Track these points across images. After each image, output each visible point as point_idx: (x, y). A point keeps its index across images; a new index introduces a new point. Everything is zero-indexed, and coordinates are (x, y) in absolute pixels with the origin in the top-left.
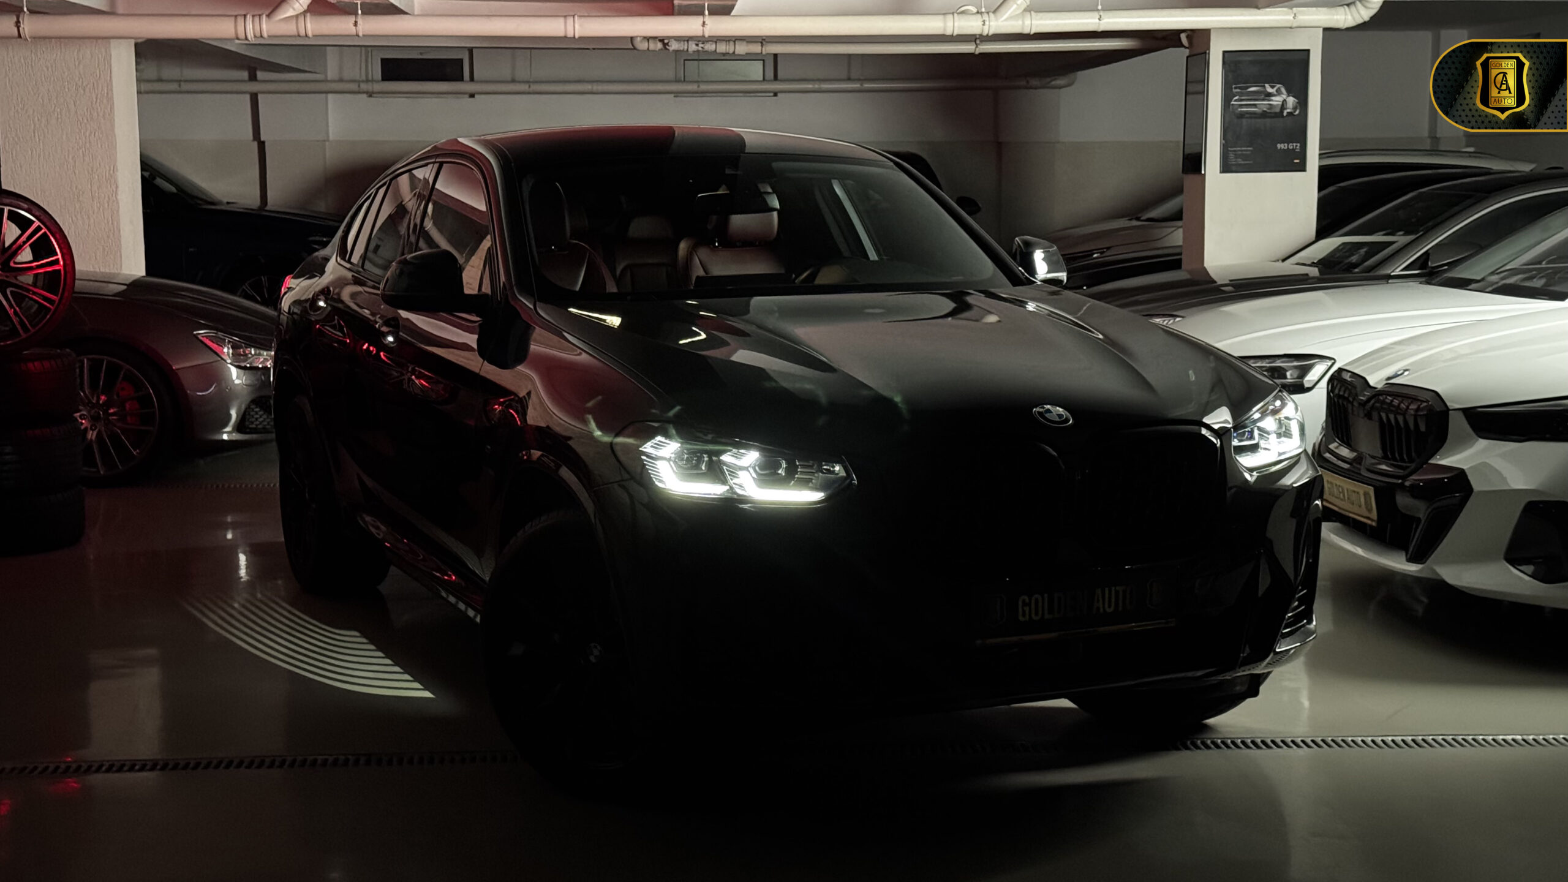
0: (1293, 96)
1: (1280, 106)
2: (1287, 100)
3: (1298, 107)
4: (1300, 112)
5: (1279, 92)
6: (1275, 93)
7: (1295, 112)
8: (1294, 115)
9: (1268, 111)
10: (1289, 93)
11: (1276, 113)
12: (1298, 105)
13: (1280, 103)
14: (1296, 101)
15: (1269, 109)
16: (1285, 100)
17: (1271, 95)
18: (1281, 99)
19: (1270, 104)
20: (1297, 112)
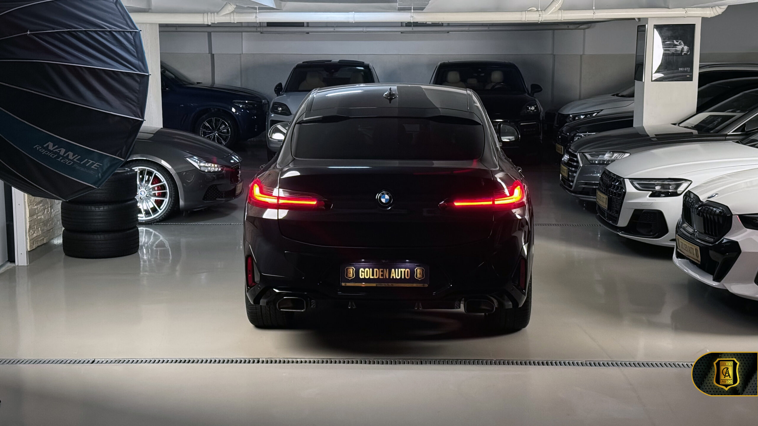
0: (687, 46)
1: (681, 51)
2: (684, 48)
3: (689, 51)
4: (690, 53)
5: (680, 44)
6: (678, 44)
7: (688, 53)
8: (687, 55)
9: (675, 53)
10: (685, 44)
11: (678, 54)
12: (689, 50)
13: (681, 49)
14: (689, 48)
15: (675, 52)
16: (683, 48)
17: (676, 45)
18: (681, 47)
19: (676, 50)
20: (689, 53)
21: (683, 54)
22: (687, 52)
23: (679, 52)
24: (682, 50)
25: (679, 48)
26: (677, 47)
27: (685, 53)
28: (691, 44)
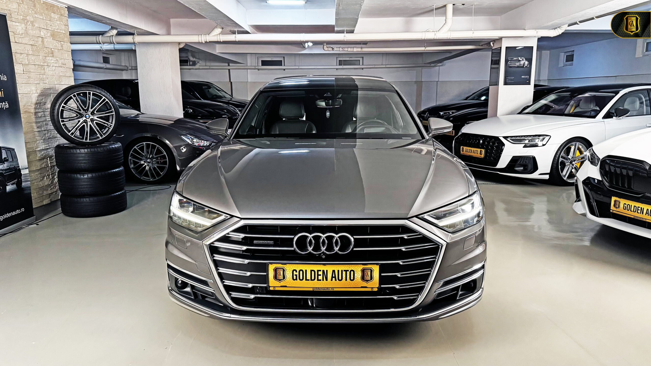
5: (523, 60)
9: (518, 66)
10: (526, 60)
12: (529, 64)
14: (528, 62)
16: (525, 62)
17: (520, 61)
18: (524, 62)
19: (520, 64)
20: (528, 66)
21: (524, 67)
22: (527, 65)
23: (522, 65)
24: (524, 64)
25: (522, 63)
26: (521, 62)
27: (526, 66)
28: (530, 61)
